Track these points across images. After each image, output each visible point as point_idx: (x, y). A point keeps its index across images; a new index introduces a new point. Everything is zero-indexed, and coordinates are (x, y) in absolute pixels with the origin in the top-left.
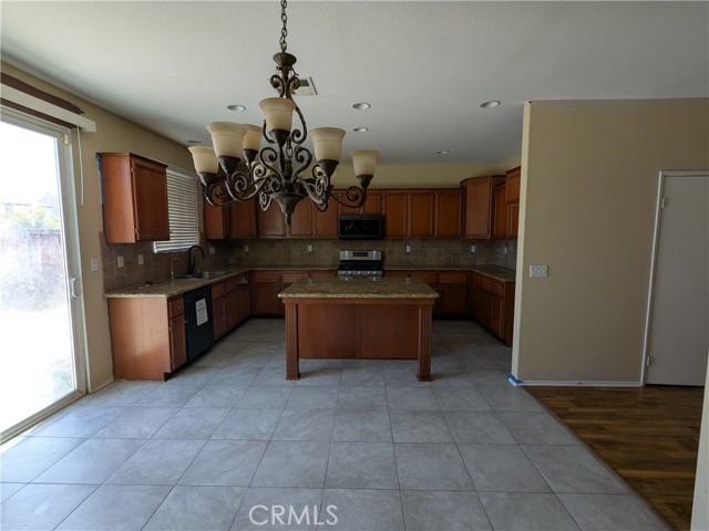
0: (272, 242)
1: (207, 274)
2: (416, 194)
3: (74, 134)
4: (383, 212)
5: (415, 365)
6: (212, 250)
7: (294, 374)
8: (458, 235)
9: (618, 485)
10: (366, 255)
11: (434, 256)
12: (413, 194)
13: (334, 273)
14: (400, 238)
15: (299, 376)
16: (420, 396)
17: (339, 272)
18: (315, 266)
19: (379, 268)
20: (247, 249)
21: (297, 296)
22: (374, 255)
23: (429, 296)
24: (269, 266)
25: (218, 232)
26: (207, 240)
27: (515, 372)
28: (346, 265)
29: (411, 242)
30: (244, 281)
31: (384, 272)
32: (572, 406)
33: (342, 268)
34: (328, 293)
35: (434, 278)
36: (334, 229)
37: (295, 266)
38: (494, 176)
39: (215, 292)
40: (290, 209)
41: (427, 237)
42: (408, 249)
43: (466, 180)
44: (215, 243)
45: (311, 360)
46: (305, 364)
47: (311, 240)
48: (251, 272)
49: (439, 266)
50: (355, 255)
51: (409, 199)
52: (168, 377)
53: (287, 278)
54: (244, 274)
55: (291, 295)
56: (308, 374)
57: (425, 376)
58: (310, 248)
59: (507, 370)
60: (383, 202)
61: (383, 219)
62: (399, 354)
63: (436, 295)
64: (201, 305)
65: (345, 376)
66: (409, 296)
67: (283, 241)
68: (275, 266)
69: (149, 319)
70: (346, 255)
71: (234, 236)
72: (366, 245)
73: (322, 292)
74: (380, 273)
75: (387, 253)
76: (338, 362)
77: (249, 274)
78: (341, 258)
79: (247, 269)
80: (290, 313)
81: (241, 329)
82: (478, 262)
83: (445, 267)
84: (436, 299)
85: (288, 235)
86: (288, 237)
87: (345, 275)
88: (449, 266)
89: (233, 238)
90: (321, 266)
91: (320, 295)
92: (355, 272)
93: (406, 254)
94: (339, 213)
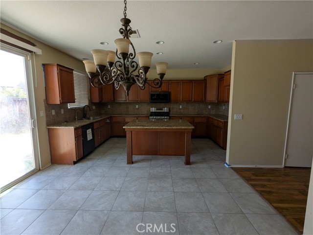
0: (120, 104)
1: (92, 118)
2: (184, 82)
3: (32, 55)
4: (170, 90)
5: (183, 158)
6: (94, 107)
7: (130, 162)
8: (203, 101)
9: (272, 210)
10: (162, 109)
11: (192, 110)
13: (148, 117)
14: (177, 102)
15: (132, 163)
16: (185, 171)
17: (150, 117)
18: (139, 114)
19: (168, 115)
20: (109, 107)
21: (132, 127)
22: (166, 110)
23: (190, 128)
24: (119, 114)
25: (97, 100)
26: (92, 103)
27: (227, 161)
28: (153, 114)
29: (182, 104)
30: (108, 121)
31: (170, 117)
32: (252, 176)
33: (151, 115)
34: (145, 126)
35: (192, 120)
36: (148, 98)
37: (131, 115)
38: (219, 74)
39: (96, 126)
40: (128, 89)
41: (189, 102)
42: (181, 107)
43: (207, 76)
44: (95, 104)
45: (138, 156)
46: (135, 158)
47: (138, 103)
48: (111, 117)
49: (194, 115)
50: (157, 109)
51: (181, 84)
52: (75, 163)
53: (127, 120)
54: (108, 118)
55: (129, 127)
56: (137, 162)
57: (188, 163)
58: (137, 106)
59: (224, 160)
60: (170, 85)
61: (170, 93)
62: (177, 153)
63: (193, 127)
64: (89, 132)
65: (153, 162)
66: (181, 128)
67: (125, 103)
68: (122, 115)
69: (66, 138)
70: (153, 110)
72: (162, 105)
74: (168, 117)
75: (171, 109)
76: (150, 157)
78: (151, 111)
79: (109, 116)
80: (128, 135)
82: (212, 113)
83: (197, 115)
84: (193, 129)
85: (127, 100)
86: (127, 101)
87: (153, 118)
88: (199, 115)
89: (103, 102)
90: (142, 115)
91: (142, 127)
92: (157, 117)
93: (180, 109)
94: (150, 91)
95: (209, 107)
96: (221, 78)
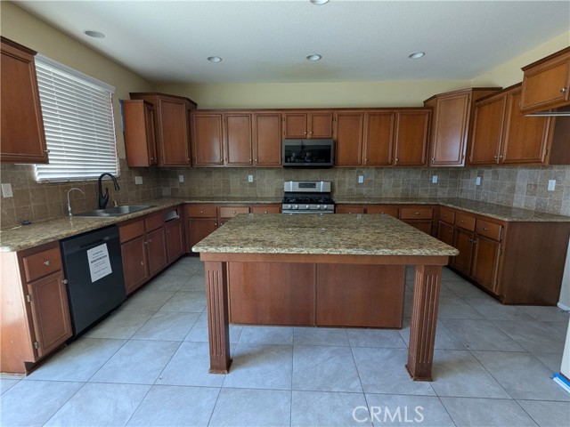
1: (126, 209)
2: (374, 115)
4: (335, 136)
6: (139, 180)
7: (222, 359)
8: (420, 161)
10: (313, 186)
12: (370, 115)
13: (278, 207)
14: (353, 166)
15: (229, 365)
17: (284, 206)
18: (257, 198)
19: (329, 201)
20: (181, 179)
22: (322, 187)
23: (440, 254)
24: (207, 198)
25: (143, 160)
26: (130, 168)
28: (290, 198)
29: (364, 171)
30: (175, 215)
31: (336, 205)
33: (287, 201)
36: (278, 157)
37: (234, 199)
39: (125, 234)
41: (381, 164)
42: (361, 179)
43: (434, 97)
44: (142, 171)
47: (252, 169)
48: (183, 205)
49: (396, 199)
50: (300, 186)
51: (366, 120)
52: (31, 368)
53: (227, 212)
54: (175, 208)
55: (212, 249)
56: (245, 358)
57: (423, 370)
58: (251, 179)
60: (335, 123)
61: (336, 143)
64: (98, 253)
65: (301, 363)
66: (407, 252)
67: (220, 170)
68: (212, 199)
70: (291, 186)
71: (163, 164)
72: (314, 174)
73: (263, 243)
74: (332, 206)
75: (336, 185)
76: (285, 332)
77: (182, 208)
78: (285, 190)
79: (178, 203)
80: (212, 276)
81: (171, 272)
82: (440, 194)
85: (225, 162)
86: (226, 164)
87: (291, 209)
88: (407, 199)
89: (162, 165)
90: (262, 199)
91: (261, 250)
92: (301, 206)
93: (358, 185)
94: (284, 136)
95: (435, 179)
96: (477, 101)
